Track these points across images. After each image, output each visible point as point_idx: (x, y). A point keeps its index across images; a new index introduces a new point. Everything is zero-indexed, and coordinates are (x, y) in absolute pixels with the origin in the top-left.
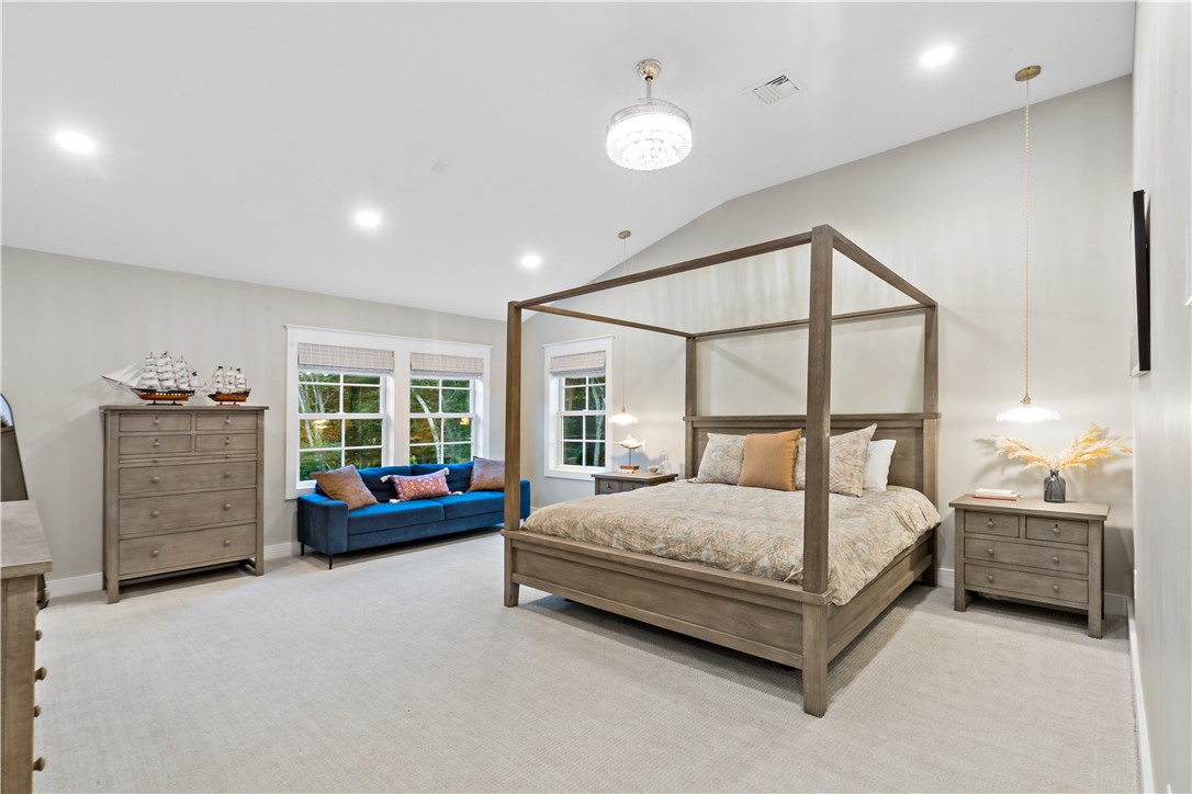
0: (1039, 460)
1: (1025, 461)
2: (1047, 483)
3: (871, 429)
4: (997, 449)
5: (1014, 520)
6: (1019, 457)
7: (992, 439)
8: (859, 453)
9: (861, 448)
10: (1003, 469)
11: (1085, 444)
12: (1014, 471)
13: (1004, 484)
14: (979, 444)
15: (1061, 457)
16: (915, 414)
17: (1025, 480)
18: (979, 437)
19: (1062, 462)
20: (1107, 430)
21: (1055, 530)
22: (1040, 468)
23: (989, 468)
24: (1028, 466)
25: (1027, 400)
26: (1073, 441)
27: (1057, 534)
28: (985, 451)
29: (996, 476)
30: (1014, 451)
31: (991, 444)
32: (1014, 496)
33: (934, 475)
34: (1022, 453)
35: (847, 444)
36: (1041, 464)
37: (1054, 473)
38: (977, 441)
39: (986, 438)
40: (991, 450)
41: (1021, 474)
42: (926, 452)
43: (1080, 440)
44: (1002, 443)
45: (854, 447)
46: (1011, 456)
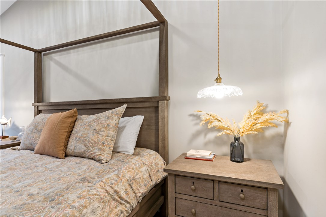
0: (227, 129)
1: (219, 129)
2: (232, 145)
3: (122, 109)
4: (201, 121)
5: (211, 185)
6: (214, 127)
7: (199, 113)
8: (111, 126)
9: (113, 122)
10: (206, 135)
11: (256, 116)
12: (212, 136)
13: (205, 146)
14: (191, 118)
15: (241, 126)
16: (153, 97)
17: (218, 141)
18: (191, 113)
19: (242, 130)
20: (267, 106)
21: (242, 195)
22: (228, 135)
23: (197, 135)
24: (221, 133)
25: (218, 80)
26: (247, 115)
27: (243, 199)
28: (195, 122)
29: (201, 140)
30: (212, 122)
31: (198, 117)
32: (211, 157)
33: (164, 140)
34: (216, 123)
35: (103, 119)
36: (228, 132)
37: (237, 139)
38: (191, 115)
39: (195, 113)
40: (198, 121)
41: (216, 138)
42: (160, 123)
43: (252, 114)
44: (204, 117)
45: (108, 122)
46: (209, 126)
